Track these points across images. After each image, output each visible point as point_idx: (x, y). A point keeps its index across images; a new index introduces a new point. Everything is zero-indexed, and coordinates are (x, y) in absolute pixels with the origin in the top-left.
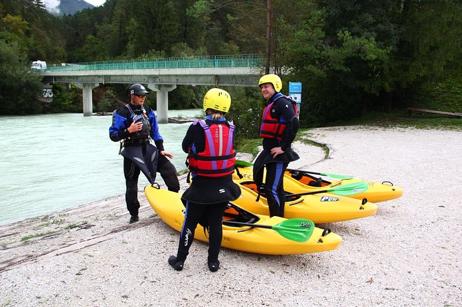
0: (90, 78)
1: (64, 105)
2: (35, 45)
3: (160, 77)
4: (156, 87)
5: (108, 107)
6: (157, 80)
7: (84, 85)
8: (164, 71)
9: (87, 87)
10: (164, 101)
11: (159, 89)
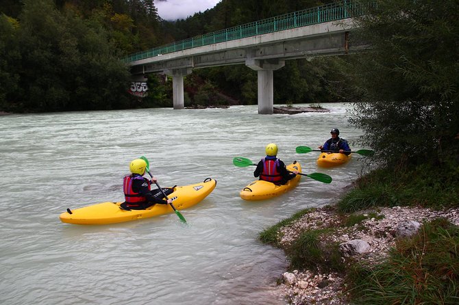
0: (179, 62)
1: (158, 100)
2: (139, 42)
3: (262, 49)
4: (256, 64)
5: (205, 100)
6: (258, 53)
7: (174, 72)
8: (267, 38)
9: (177, 74)
10: (267, 84)
11: (261, 66)
